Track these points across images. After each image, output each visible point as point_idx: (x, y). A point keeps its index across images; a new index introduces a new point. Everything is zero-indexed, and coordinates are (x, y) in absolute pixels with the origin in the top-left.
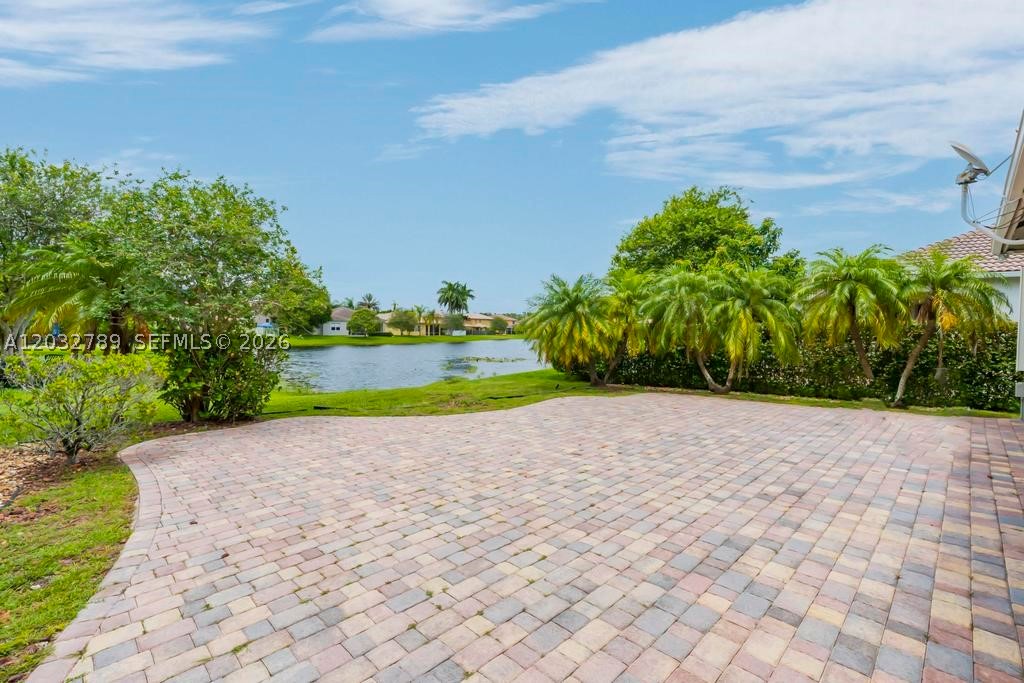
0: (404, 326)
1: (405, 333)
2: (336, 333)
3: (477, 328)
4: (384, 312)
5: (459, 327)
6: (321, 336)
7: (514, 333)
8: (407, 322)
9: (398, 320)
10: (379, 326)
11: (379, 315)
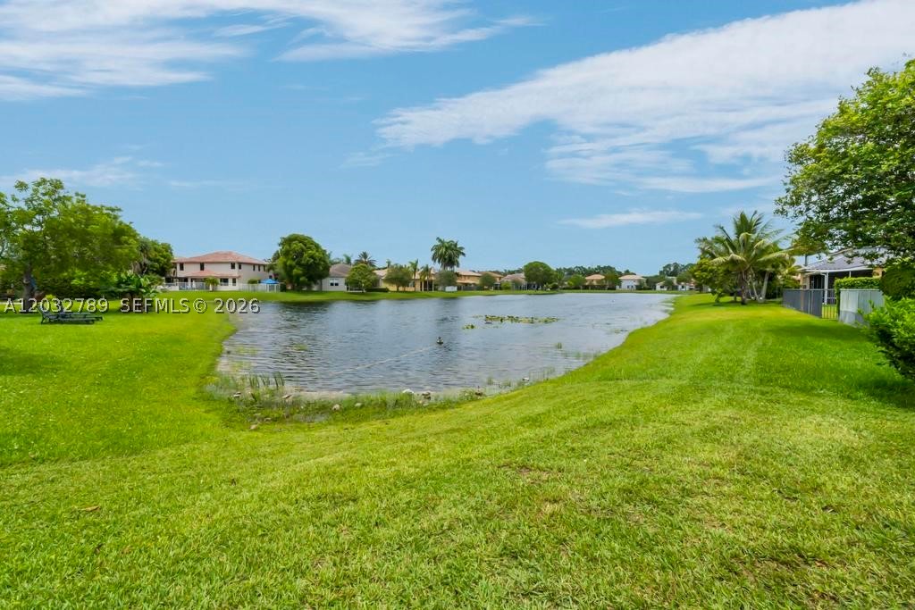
0: (400, 281)
1: (401, 289)
2: (334, 288)
3: (466, 284)
4: (379, 269)
5: (451, 282)
6: (320, 292)
7: (501, 289)
8: (402, 278)
9: (394, 276)
10: (376, 282)
11: (376, 271)
